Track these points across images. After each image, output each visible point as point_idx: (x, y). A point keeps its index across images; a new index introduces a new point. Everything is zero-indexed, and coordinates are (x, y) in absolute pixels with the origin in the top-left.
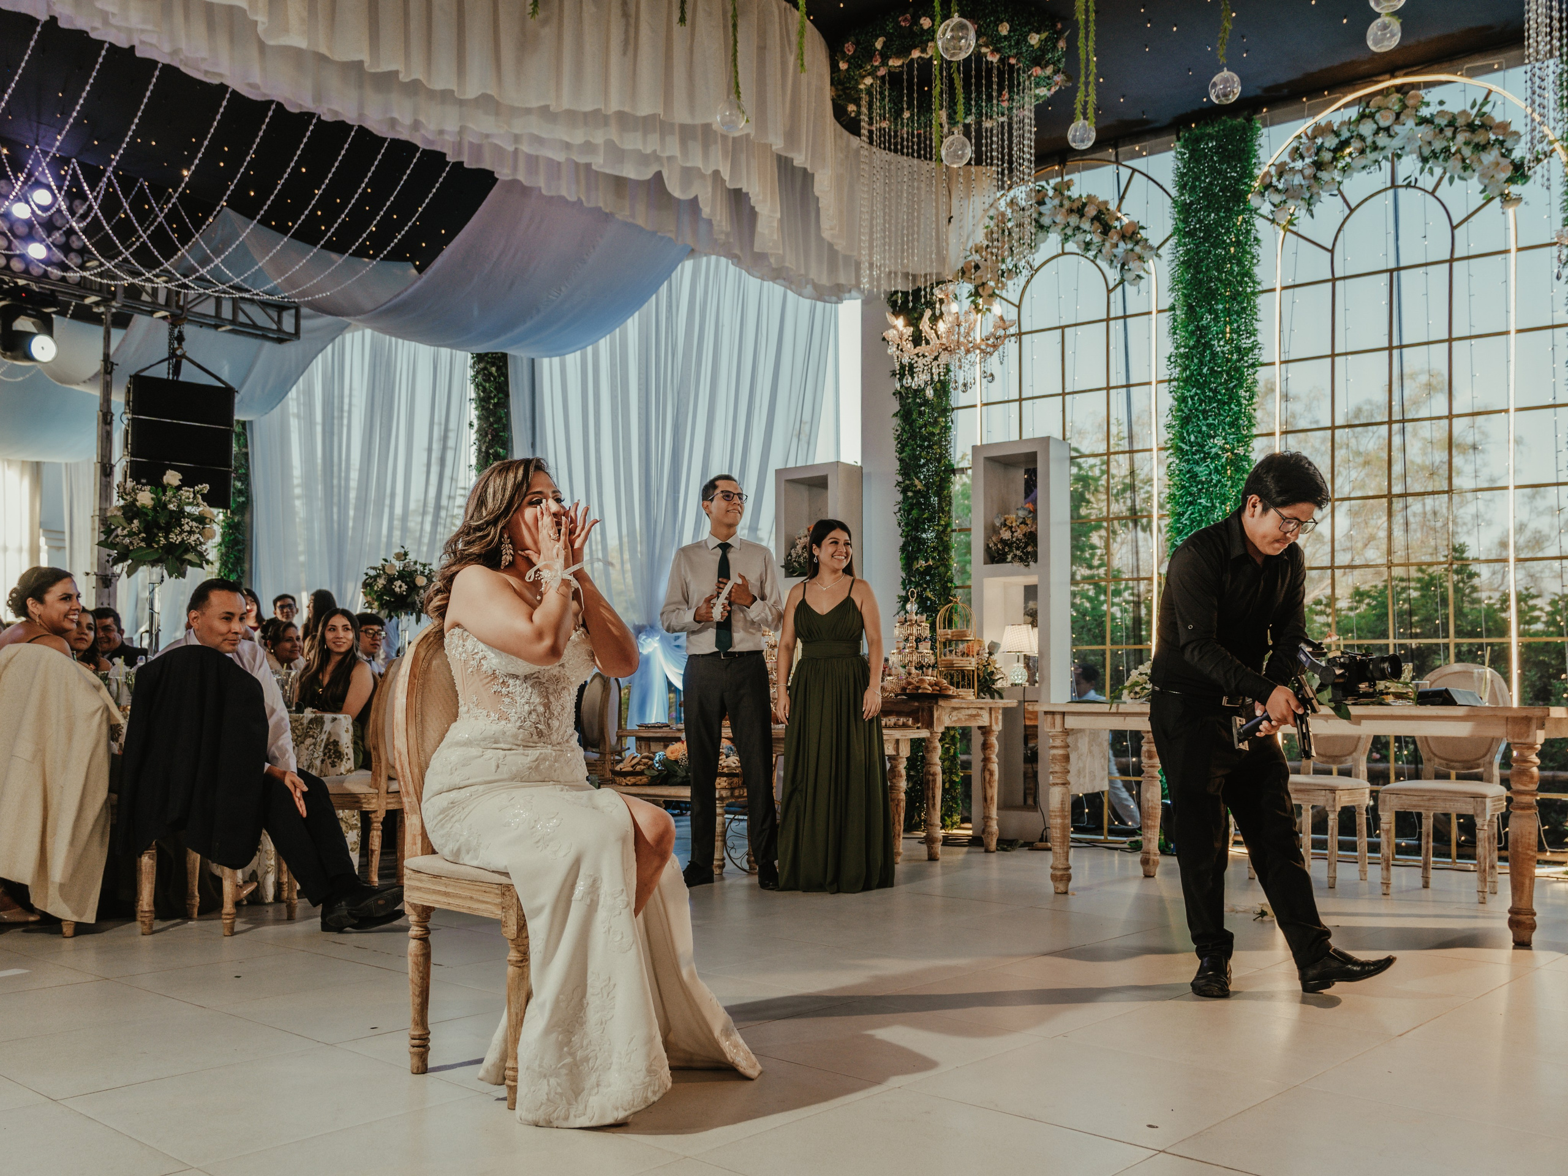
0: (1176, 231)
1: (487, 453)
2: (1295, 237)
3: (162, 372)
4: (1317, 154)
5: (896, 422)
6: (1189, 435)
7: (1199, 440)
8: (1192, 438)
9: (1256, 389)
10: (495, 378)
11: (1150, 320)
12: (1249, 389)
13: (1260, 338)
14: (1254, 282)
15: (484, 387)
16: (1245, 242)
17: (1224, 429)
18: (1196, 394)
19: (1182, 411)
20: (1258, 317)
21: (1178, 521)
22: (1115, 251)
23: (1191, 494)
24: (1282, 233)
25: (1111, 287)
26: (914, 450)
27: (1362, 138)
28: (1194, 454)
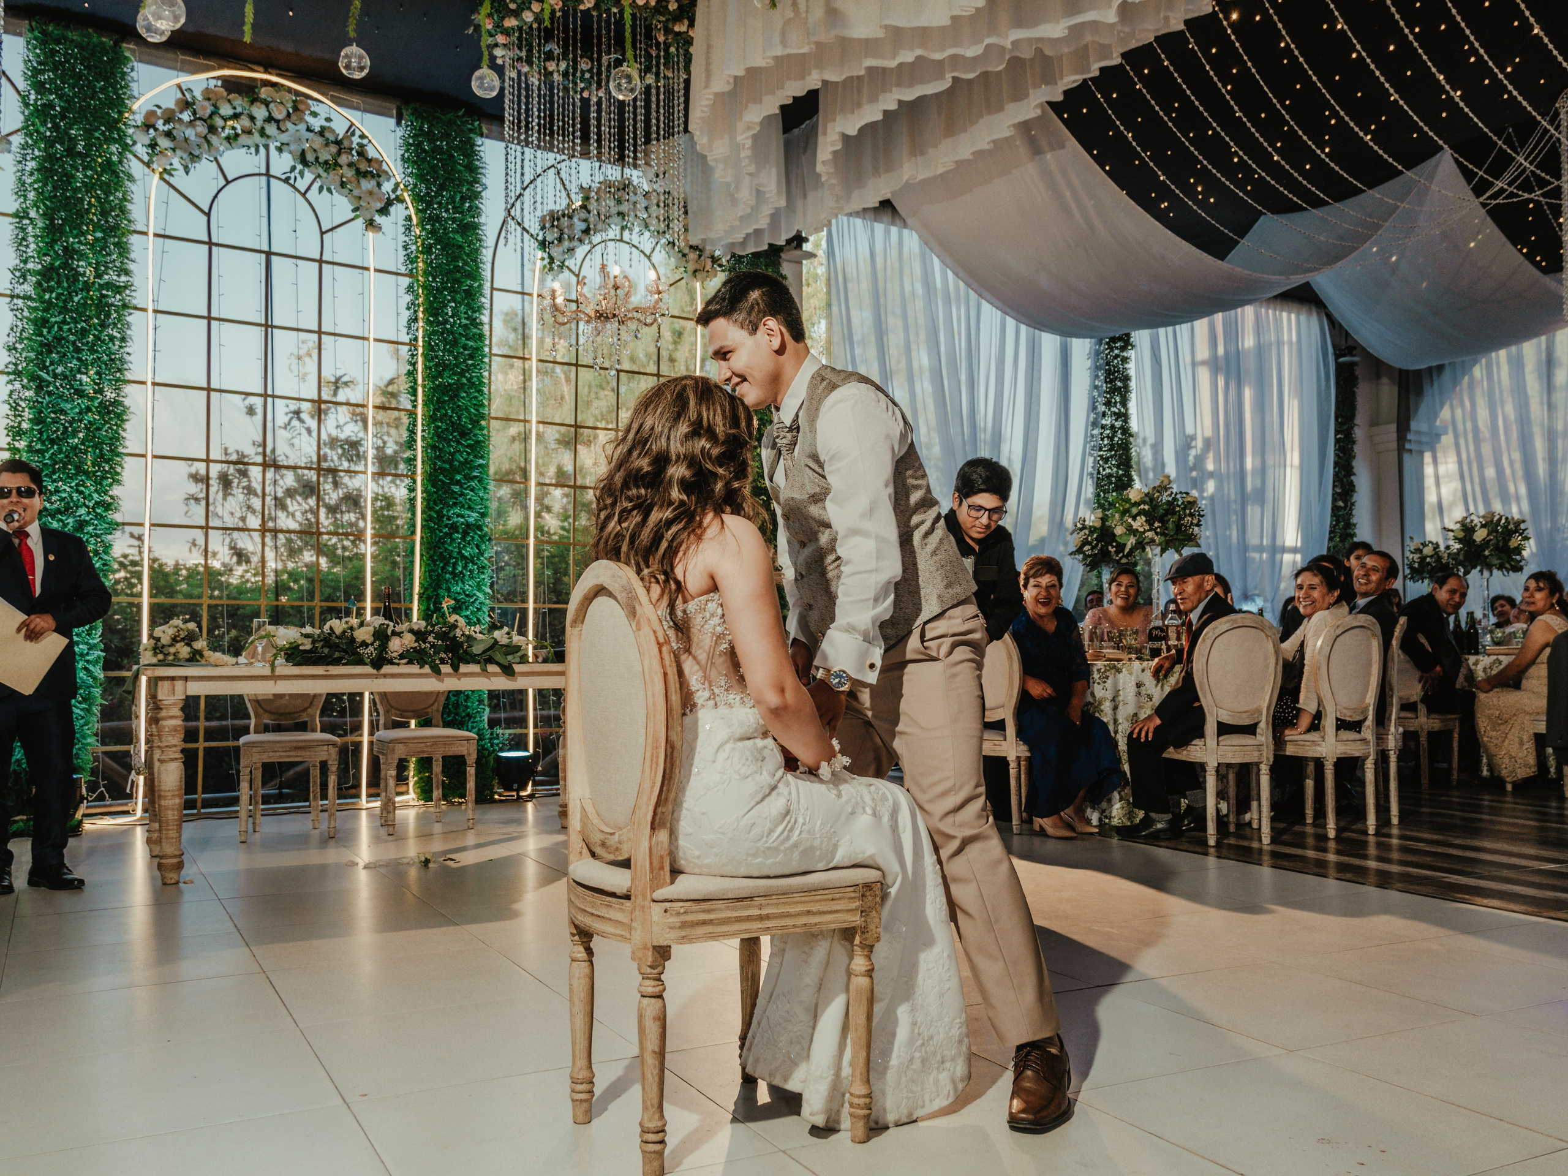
2: (170, 188)
4: (210, 116)
9: (129, 332)
12: (123, 331)
14: (128, 219)
16: (117, 173)
20: (132, 257)
24: (157, 176)
27: (252, 118)
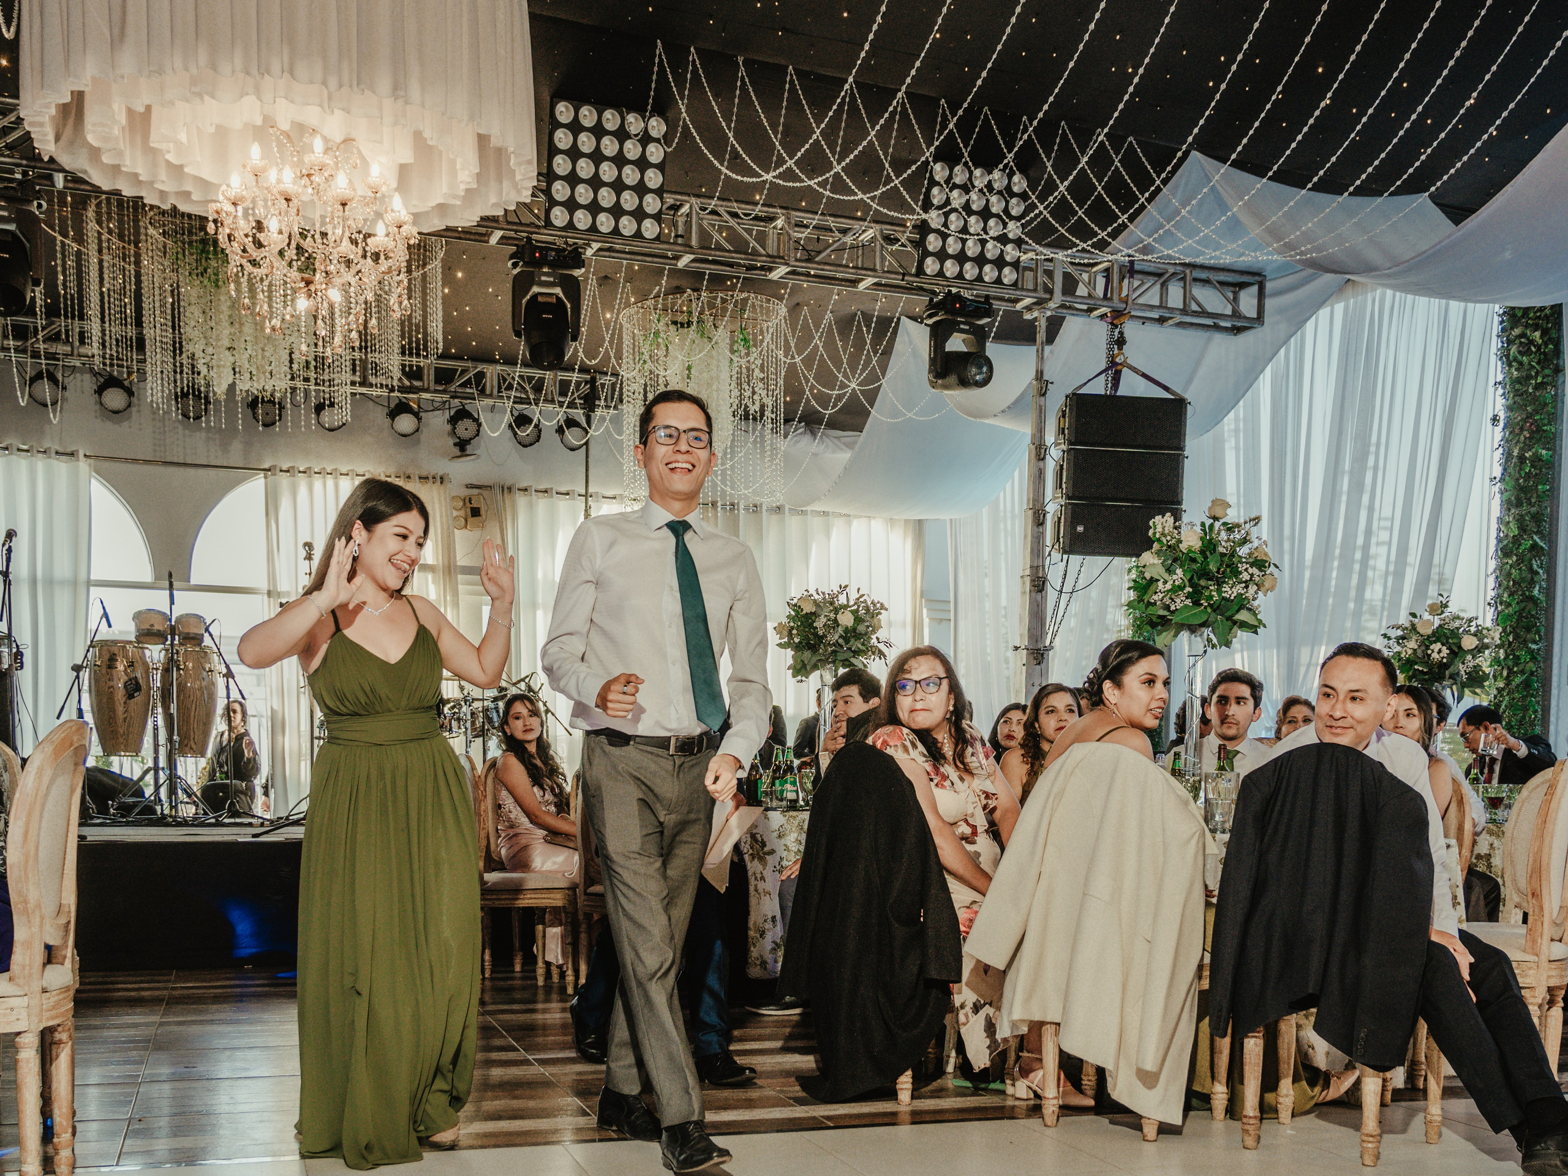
1: (1522, 459)
10: (1539, 348)
15: (1521, 363)
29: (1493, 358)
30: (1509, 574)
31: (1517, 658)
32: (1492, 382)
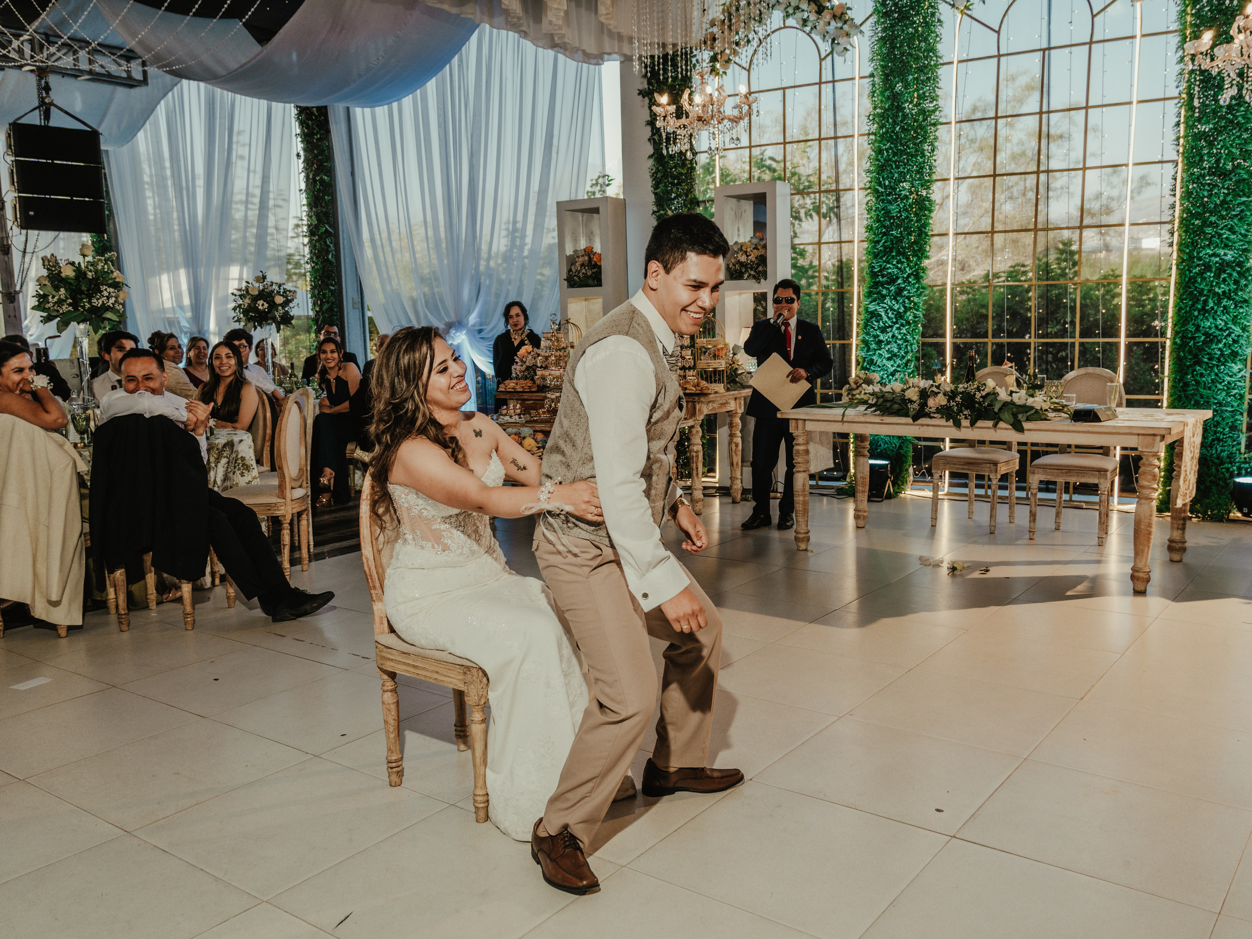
0: (876, 11)
1: (314, 179)
2: (970, 19)
3: (35, 119)
5: (651, 162)
6: (884, 179)
7: (892, 184)
8: (887, 183)
9: (936, 144)
10: (315, 118)
11: (854, 84)
12: (932, 144)
13: (941, 102)
14: (936, 57)
15: (308, 127)
16: (930, 24)
17: (911, 176)
18: (891, 148)
19: (879, 160)
20: (939, 85)
21: (874, 247)
22: (828, 28)
23: (884, 227)
24: (960, 16)
25: (823, 57)
26: (666, 186)
28: (888, 195)
29: (293, 120)
30: (315, 246)
31: (324, 294)
32: (294, 134)
